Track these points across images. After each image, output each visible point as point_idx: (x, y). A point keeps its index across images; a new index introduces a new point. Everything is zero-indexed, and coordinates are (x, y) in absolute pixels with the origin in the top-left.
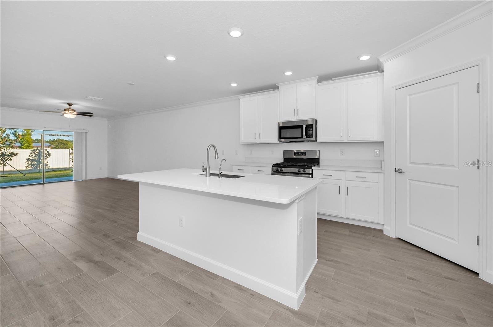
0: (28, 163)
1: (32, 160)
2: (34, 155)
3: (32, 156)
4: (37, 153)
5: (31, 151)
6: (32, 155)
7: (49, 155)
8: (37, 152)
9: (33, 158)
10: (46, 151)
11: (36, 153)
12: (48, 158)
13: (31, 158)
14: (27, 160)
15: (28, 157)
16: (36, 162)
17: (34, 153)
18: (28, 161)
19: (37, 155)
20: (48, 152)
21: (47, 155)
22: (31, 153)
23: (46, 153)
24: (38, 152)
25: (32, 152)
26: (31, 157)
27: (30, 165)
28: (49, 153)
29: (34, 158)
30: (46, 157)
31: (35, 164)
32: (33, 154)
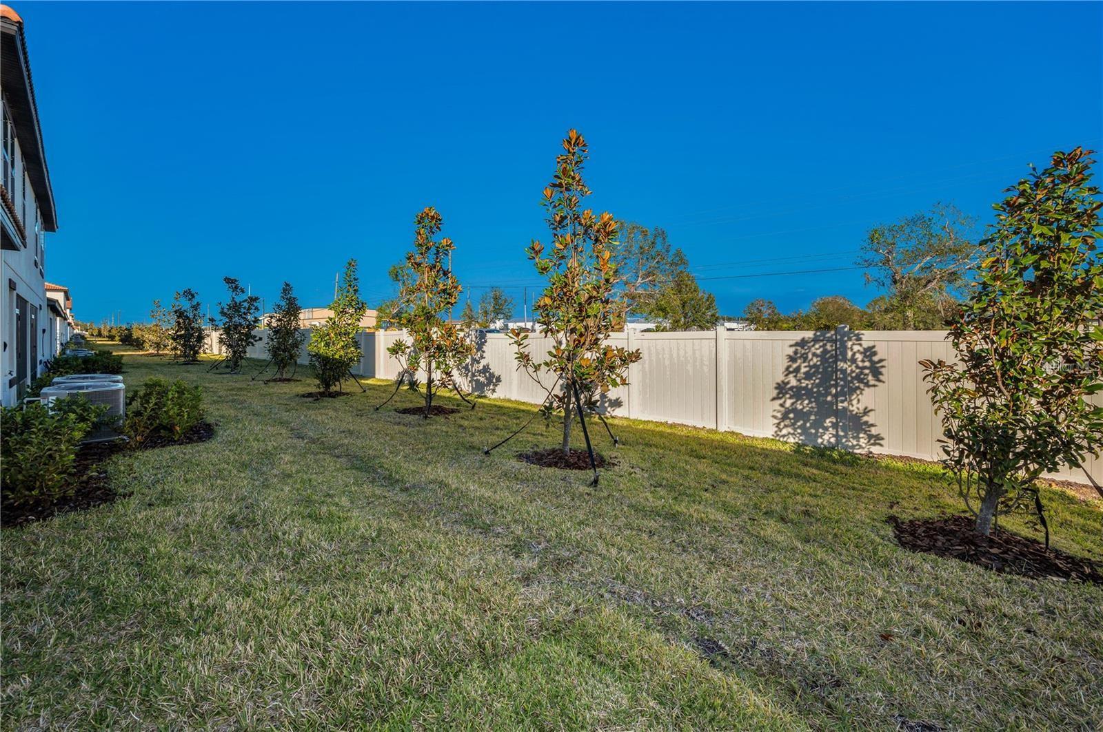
0: (781, 401)
1: (798, 393)
2: (803, 370)
3: (797, 370)
4: (815, 360)
5: (793, 349)
6: (795, 366)
7: (876, 373)
8: (814, 355)
9: (799, 381)
10: (856, 348)
11: (810, 356)
12: (867, 385)
13: (793, 382)
14: (777, 391)
15: (780, 378)
16: (814, 405)
17: (805, 358)
18: (784, 396)
19: (815, 365)
20: (869, 352)
21: (867, 371)
22: (792, 359)
23: (859, 357)
24: (818, 352)
25: (796, 353)
26: (791, 375)
27: (791, 415)
28: (876, 359)
29: (804, 383)
30: (861, 381)
31: (810, 413)
32: (799, 361)
